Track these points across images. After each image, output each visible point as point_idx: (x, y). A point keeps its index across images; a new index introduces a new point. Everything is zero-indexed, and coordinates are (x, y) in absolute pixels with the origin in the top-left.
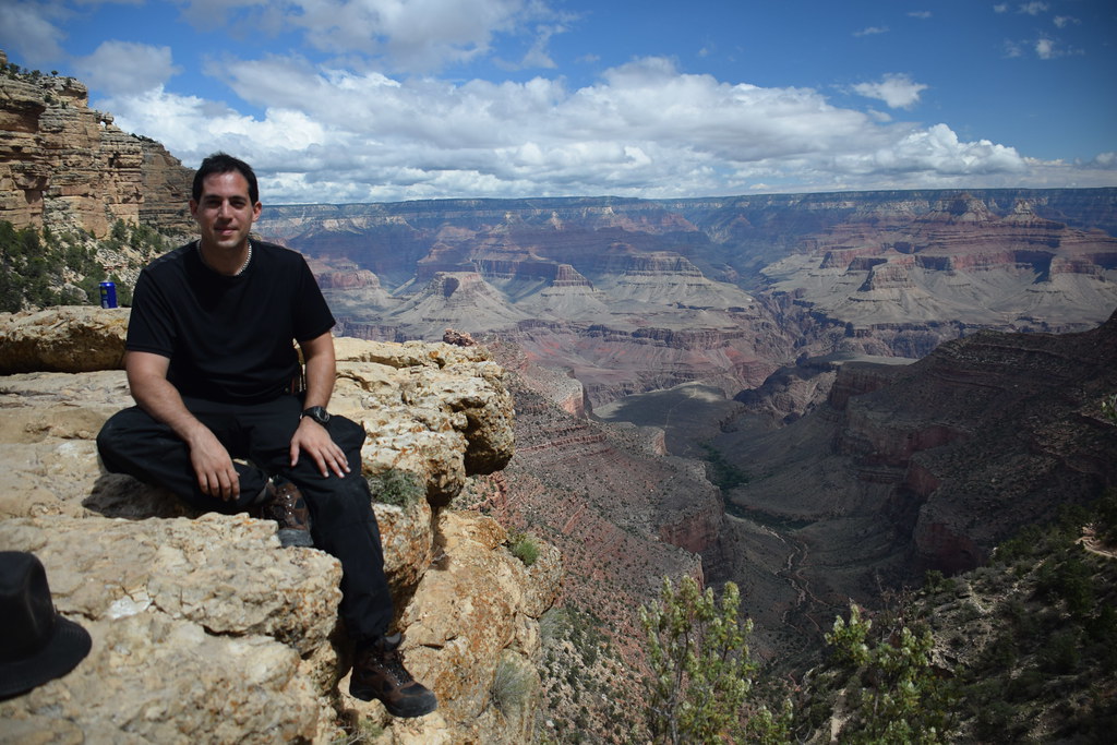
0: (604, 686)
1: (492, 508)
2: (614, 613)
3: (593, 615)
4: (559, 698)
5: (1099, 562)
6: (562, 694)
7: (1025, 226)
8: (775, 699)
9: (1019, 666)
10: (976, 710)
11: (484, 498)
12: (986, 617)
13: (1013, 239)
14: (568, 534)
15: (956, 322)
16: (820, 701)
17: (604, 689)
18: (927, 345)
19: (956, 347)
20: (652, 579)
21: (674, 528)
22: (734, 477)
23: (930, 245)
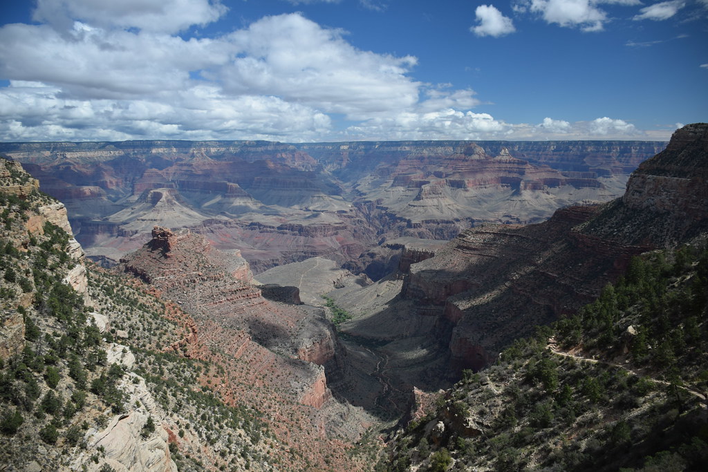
0: (265, 457)
1: (188, 344)
2: (270, 407)
3: (257, 410)
4: (236, 468)
5: (560, 359)
6: (238, 464)
7: (506, 163)
8: (372, 453)
9: (518, 425)
10: (496, 453)
11: (182, 338)
12: (498, 396)
13: (500, 170)
14: (239, 358)
15: (469, 218)
16: (403, 456)
17: (265, 459)
18: (454, 232)
19: (470, 233)
20: (294, 384)
21: (307, 350)
22: (343, 316)
23: (454, 173)
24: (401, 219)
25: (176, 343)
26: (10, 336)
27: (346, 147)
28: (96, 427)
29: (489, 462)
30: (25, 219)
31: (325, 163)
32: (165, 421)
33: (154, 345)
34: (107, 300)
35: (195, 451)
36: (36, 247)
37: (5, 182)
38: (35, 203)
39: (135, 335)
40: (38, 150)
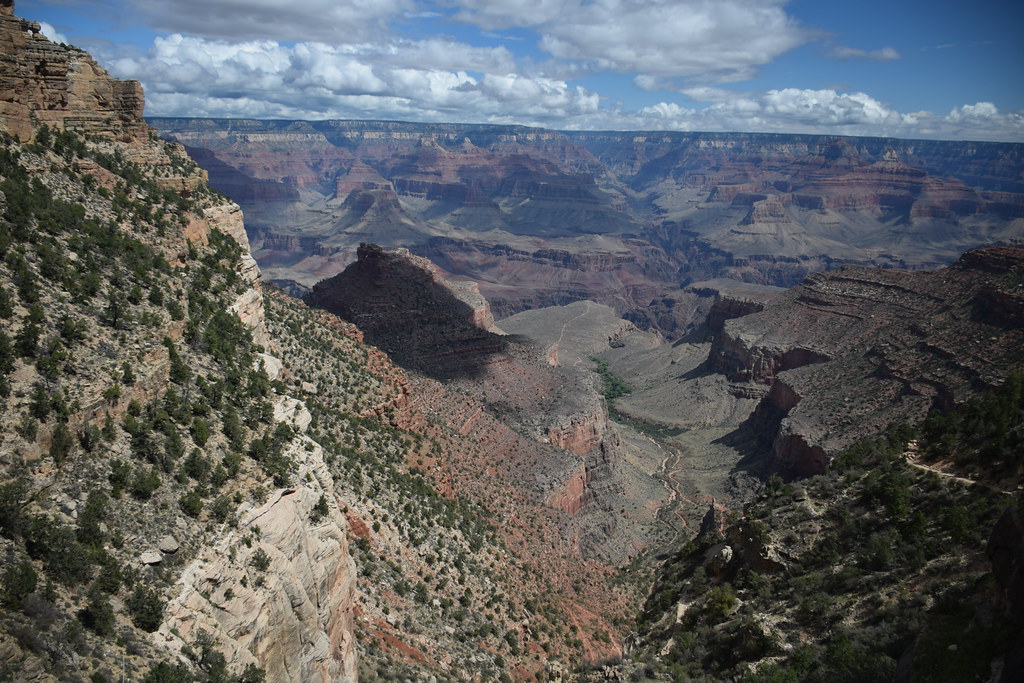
0: (488, 571)
1: (395, 409)
2: (502, 506)
3: (484, 507)
4: (446, 580)
5: (918, 475)
6: (449, 576)
7: (891, 173)
8: (643, 585)
9: (841, 562)
10: (800, 599)
11: (388, 399)
12: (817, 519)
13: (880, 184)
14: (465, 435)
15: (824, 256)
16: (669, 588)
17: (487, 573)
18: (798, 276)
19: (822, 279)
20: (540, 477)
21: (562, 432)
22: (618, 388)
23: (806, 185)
24: (718, 251)
25: (380, 406)
26: (150, 374)
27: (641, 139)
28: (252, 501)
29: (788, 610)
30: (184, 223)
31: (609, 163)
32: (356, 508)
33: (350, 406)
34: (291, 340)
35: (393, 552)
36: (197, 262)
37: (163, 172)
38: (202, 202)
39: (326, 390)
40: (212, 130)
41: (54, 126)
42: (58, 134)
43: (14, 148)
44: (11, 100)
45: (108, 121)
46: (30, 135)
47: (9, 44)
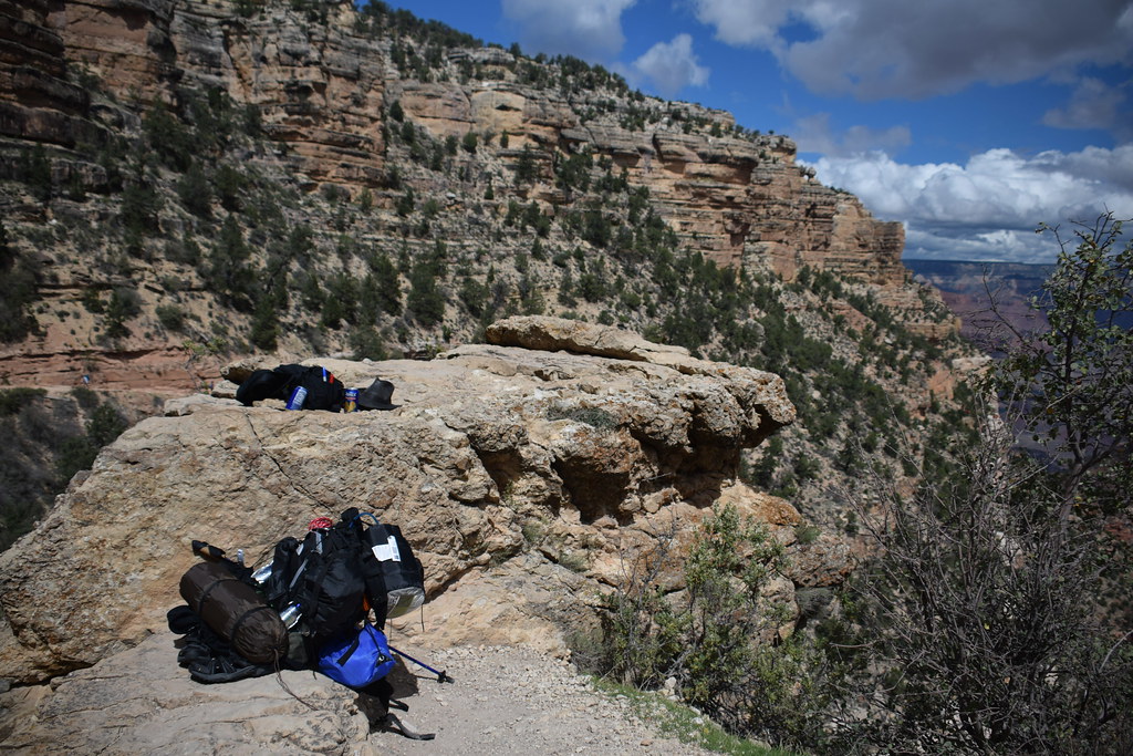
30: (930, 372)
36: (937, 416)
37: (913, 316)
38: (950, 352)
40: (971, 274)
41: (815, 266)
42: (817, 274)
43: (777, 286)
44: (780, 241)
45: (865, 263)
46: (793, 273)
47: (787, 189)
